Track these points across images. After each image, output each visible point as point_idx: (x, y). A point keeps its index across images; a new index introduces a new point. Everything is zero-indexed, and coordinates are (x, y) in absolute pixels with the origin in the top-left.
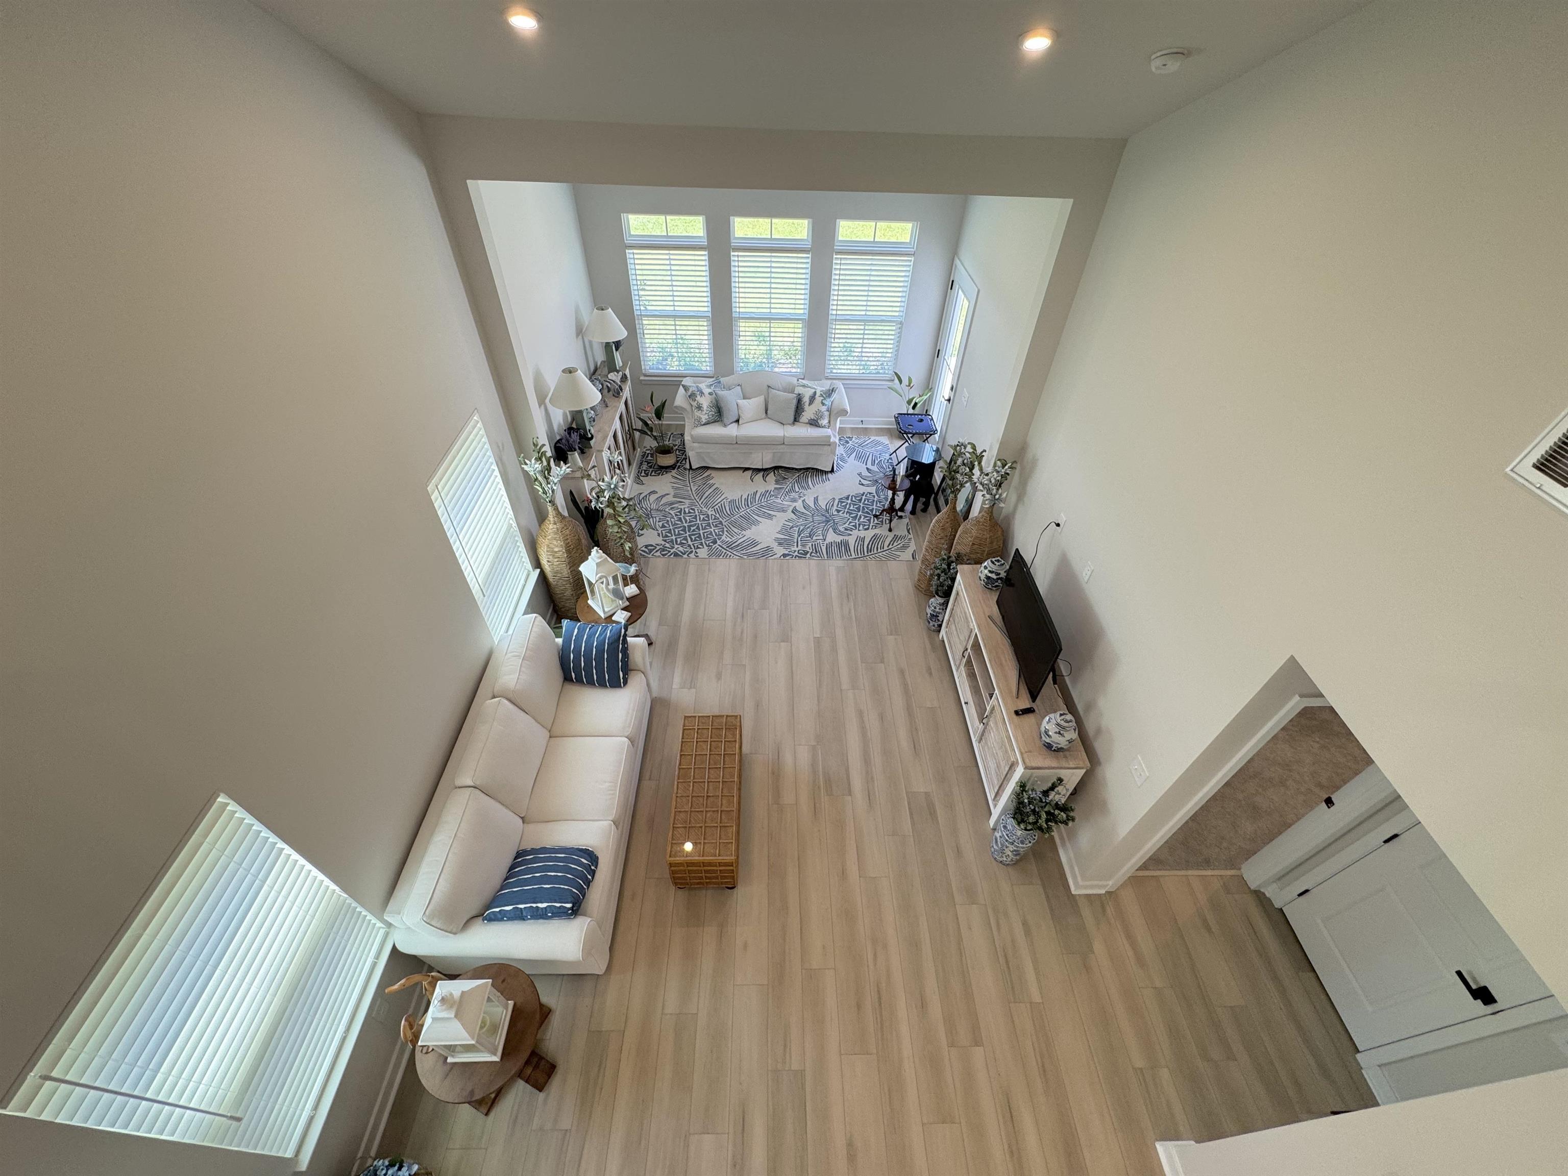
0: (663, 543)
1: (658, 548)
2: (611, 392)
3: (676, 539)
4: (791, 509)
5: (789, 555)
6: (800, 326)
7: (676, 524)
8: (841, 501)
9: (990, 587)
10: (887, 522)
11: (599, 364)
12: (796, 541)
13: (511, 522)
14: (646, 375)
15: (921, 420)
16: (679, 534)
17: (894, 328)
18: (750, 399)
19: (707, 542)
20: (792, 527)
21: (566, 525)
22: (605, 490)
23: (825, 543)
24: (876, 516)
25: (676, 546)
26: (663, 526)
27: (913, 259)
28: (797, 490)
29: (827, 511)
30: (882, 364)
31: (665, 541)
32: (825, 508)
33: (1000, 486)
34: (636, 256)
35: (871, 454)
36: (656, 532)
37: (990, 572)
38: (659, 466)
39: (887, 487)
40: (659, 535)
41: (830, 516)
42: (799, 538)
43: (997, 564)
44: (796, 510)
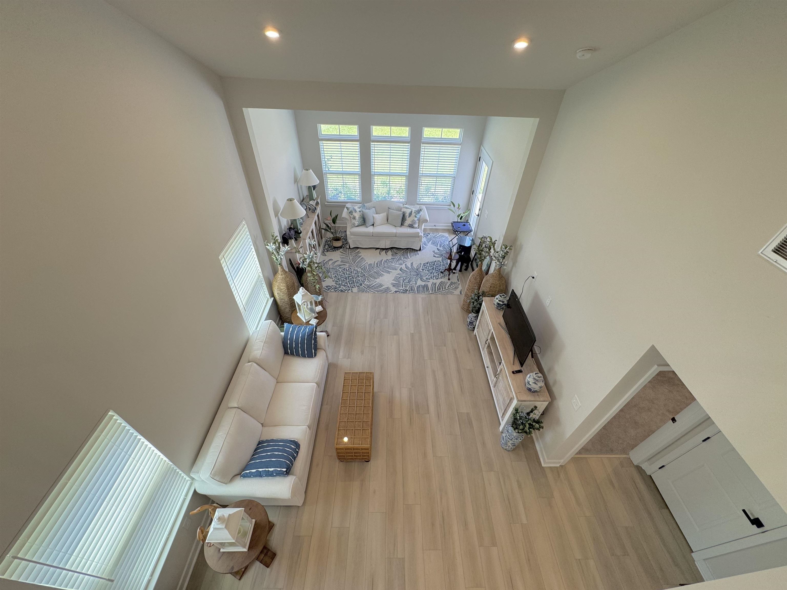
1: (333, 287)
2: (311, 210)
3: (342, 283)
4: (399, 268)
5: (398, 291)
6: (405, 178)
7: (342, 276)
8: (424, 265)
9: (499, 308)
10: (448, 275)
11: (305, 197)
12: (402, 284)
13: (260, 274)
14: (328, 202)
15: (464, 225)
16: (343, 280)
17: (451, 180)
18: (379, 214)
19: (357, 285)
20: (400, 278)
21: (287, 276)
22: (307, 258)
23: (416, 285)
24: (442, 272)
25: (342, 287)
26: (335, 277)
27: (460, 147)
28: (402, 259)
29: (417, 270)
30: (445, 198)
31: (336, 284)
32: (416, 268)
33: (504, 258)
34: (324, 145)
35: (439, 242)
36: (332, 280)
37: (499, 301)
38: (334, 247)
39: (447, 258)
40: (333, 281)
41: (419, 272)
42: (403, 283)
43: (503, 297)
44: (402, 269)
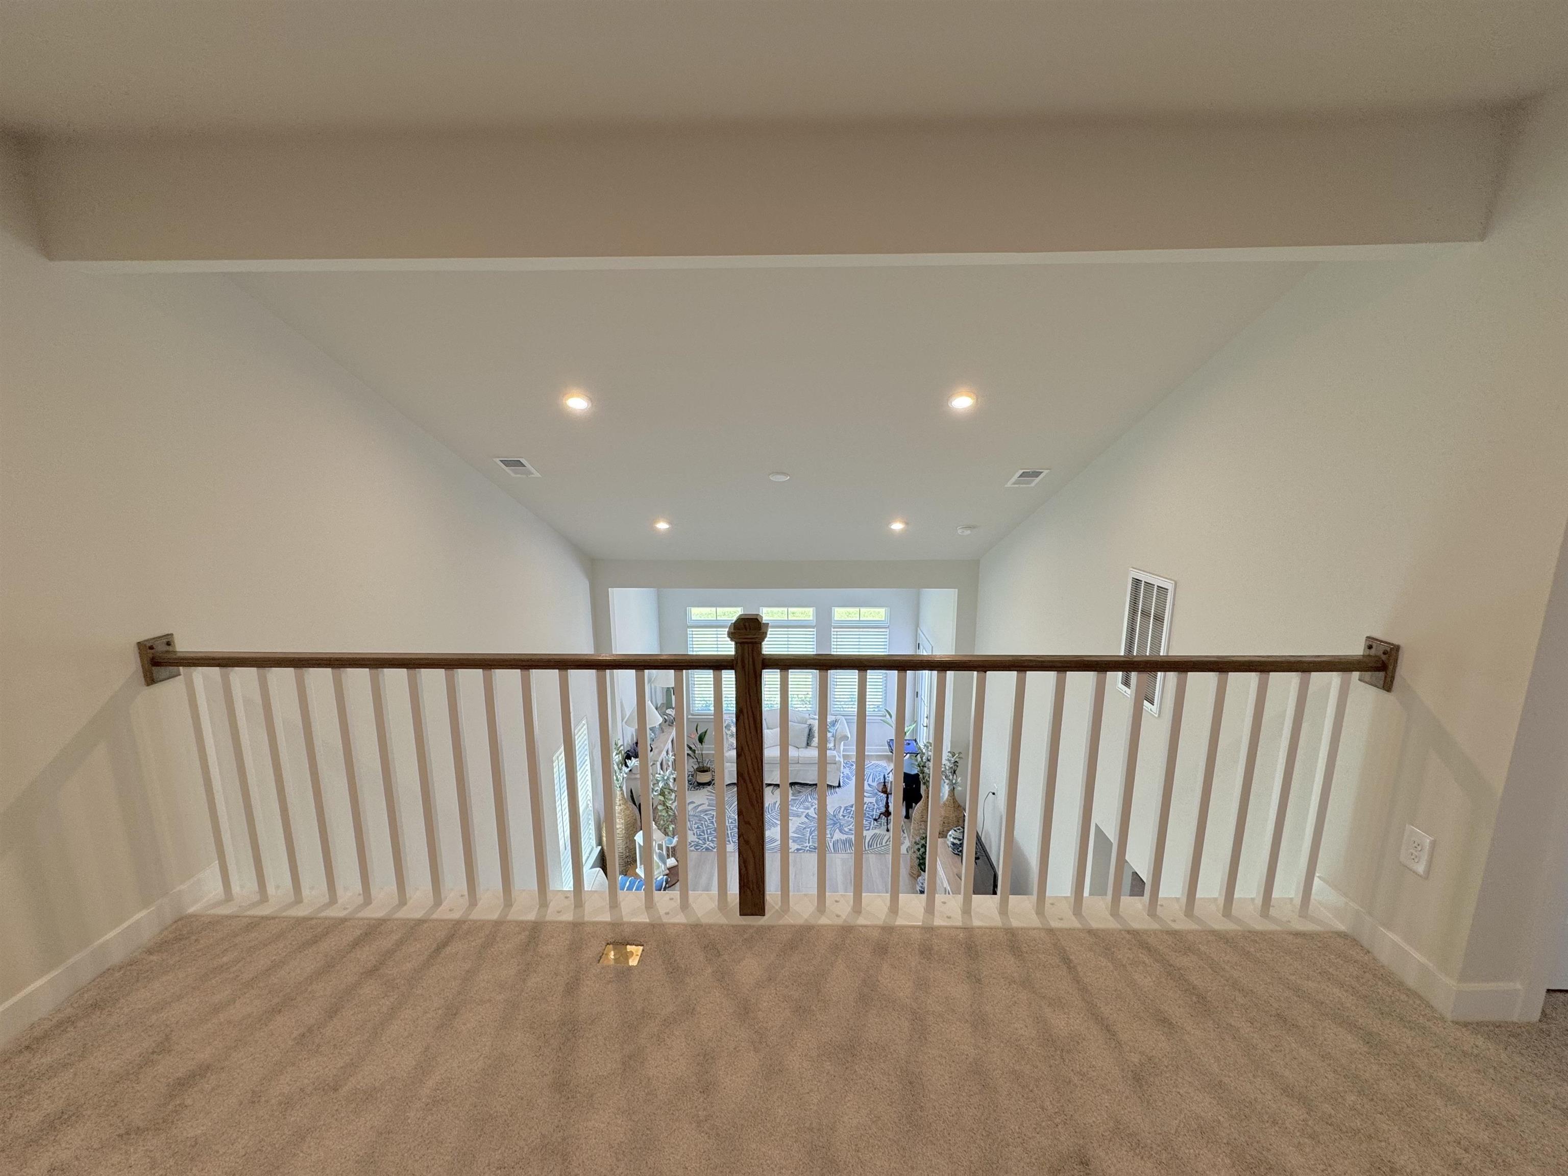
0: (697, 840)
1: (693, 844)
2: (667, 723)
3: (708, 837)
4: (805, 814)
5: (801, 849)
6: (811, 676)
7: (708, 826)
8: (846, 809)
9: (956, 852)
10: (886, 824)
11: (659, 706)
12: (807, 838)
13: (589, 802)
14: (693, 715)
15: (909, 744)
16: (711, 833)
17: (881, 677)
18: (772, 729)
19: (734, 840)
20: (805, 828)
21: (627, 807)
22: (659, 781)
23: (833, 840)
24: (875, 820)
25: (708, 843)
26: (698, 828)
27: (888, 630)
28: (810, 800)
29: (834, 816)
30: (878, 707)
31: (699, 839)
32: (832, 813)
33: (954, 772)
34: (694, 633)
35: (872, 775)
36: (692, 832)
37: (954, 838)
38: (697, 782)
39: (881, 790)
40: (694, 834)
41: (837, 820)
42: (811, 837)
43: (958, 831)
44: (809, 815)
